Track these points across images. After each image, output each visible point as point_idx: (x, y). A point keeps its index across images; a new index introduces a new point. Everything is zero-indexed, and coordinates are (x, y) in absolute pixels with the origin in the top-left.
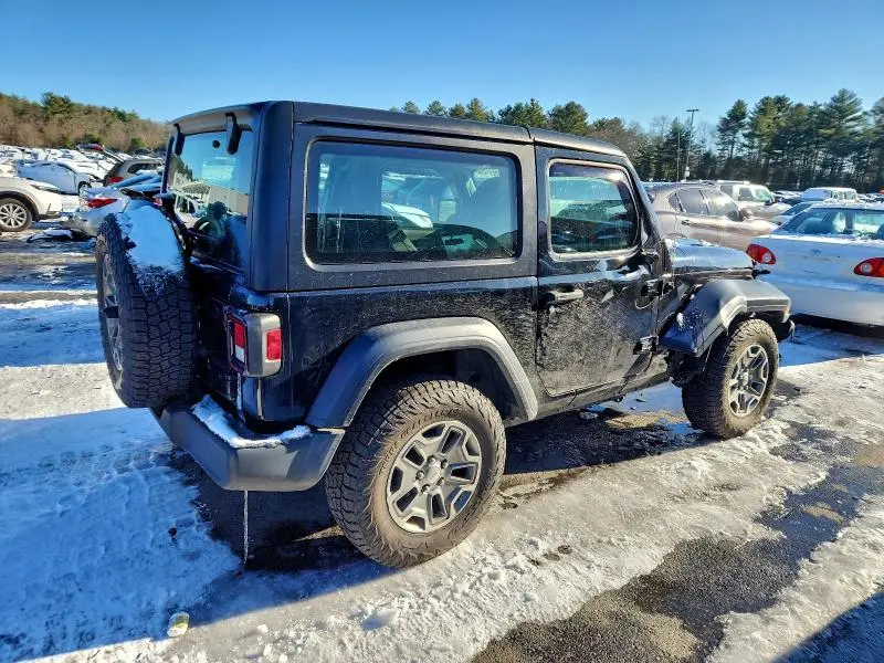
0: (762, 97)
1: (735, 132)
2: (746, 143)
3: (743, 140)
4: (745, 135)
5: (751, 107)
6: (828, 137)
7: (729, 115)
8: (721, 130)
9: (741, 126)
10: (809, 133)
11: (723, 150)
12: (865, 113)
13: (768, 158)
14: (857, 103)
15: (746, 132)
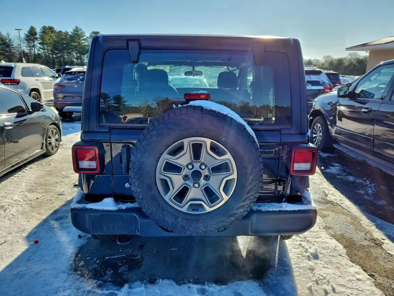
0: (43, 26)
1: (34, 42)
2: (41, 47)
3: (39, 45)
4: (40, 44)
5: (38, 30)
6: (76, 47)
7: (29, 33)
8: (26, 40)
9: (36, 39)
10: (67, 44)
11: (30, 50)
12: (87, 37)
13: (53, 54)
14: (83, 33)
15: (39, 42)
